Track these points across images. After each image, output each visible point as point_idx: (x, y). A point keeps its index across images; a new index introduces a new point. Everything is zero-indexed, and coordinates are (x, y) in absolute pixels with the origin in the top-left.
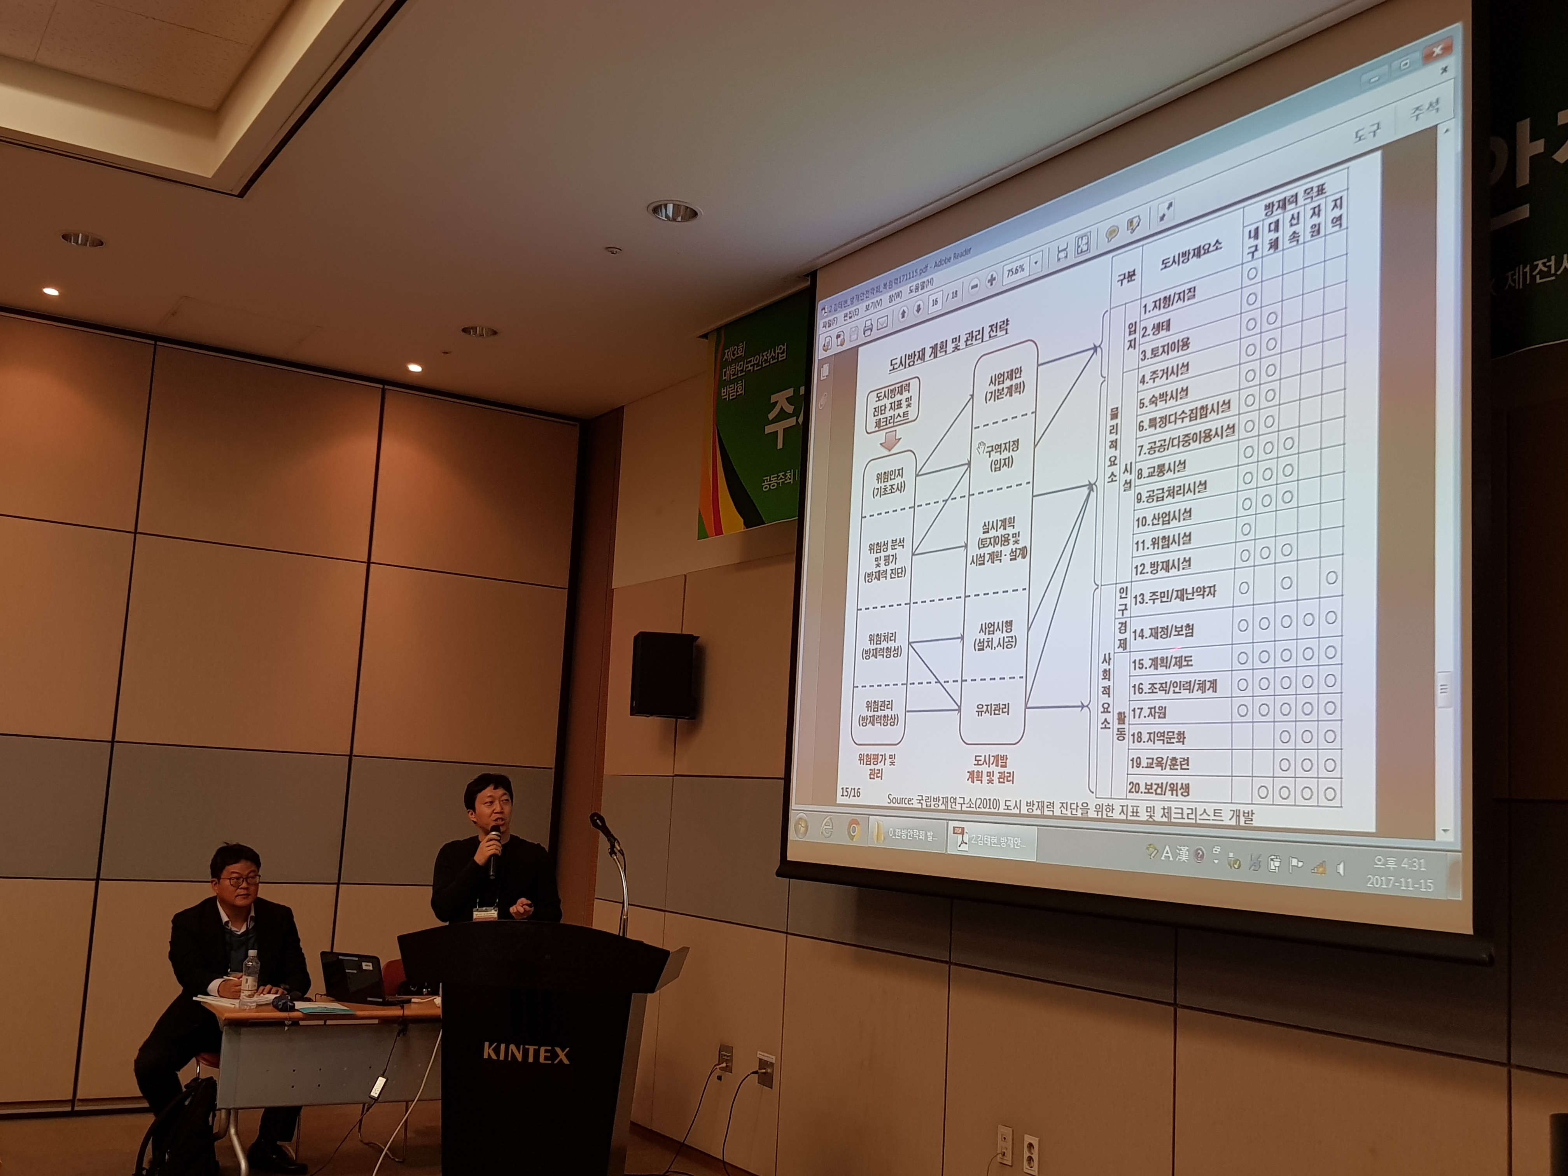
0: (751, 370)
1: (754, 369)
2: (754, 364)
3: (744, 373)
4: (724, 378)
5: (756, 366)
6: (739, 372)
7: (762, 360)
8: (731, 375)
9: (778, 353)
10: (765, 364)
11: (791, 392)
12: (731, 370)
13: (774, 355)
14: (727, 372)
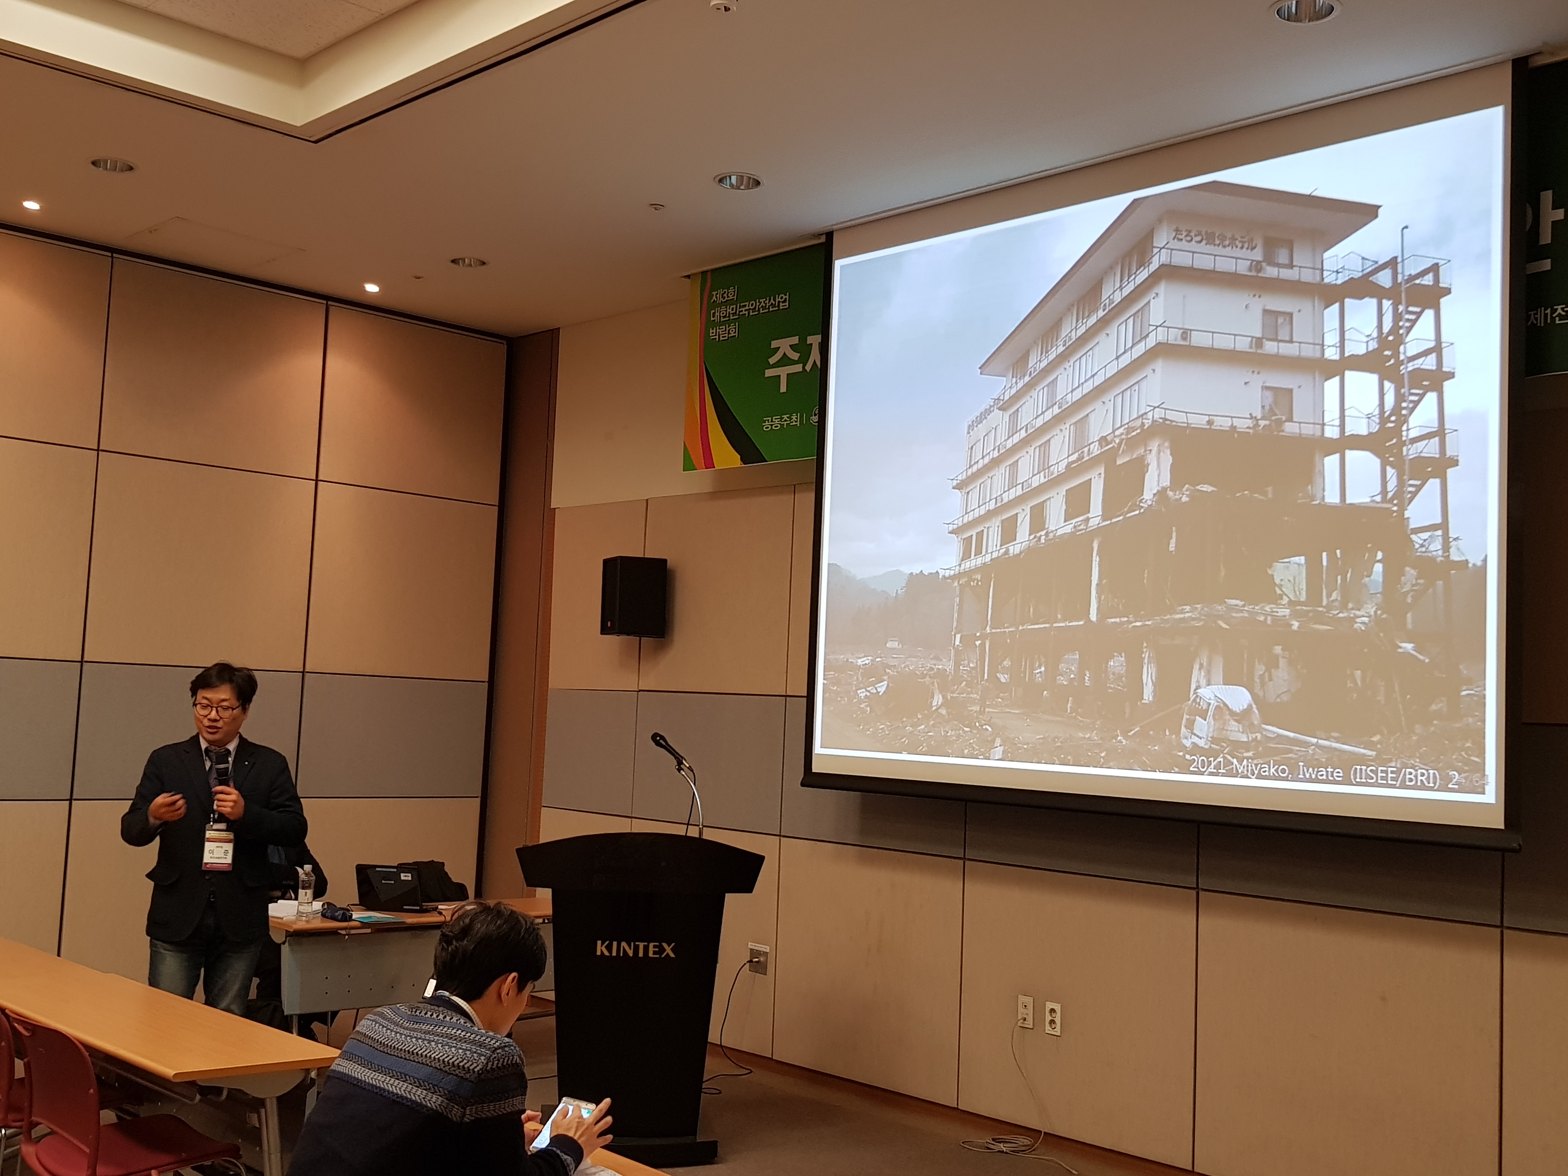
0: (745, 314)
1: (749, 314)
2: (750, 309)
3: (737, 317)
4: (713, 319)
5: (751, 311)
6: (731, 315)
7: (759, 306)
8: (720, 317)
9: (779, 302)
10: (763, 310)
11: (795, 340)
12: (720, 312)
13: (774, 303)
14: (716, 314)
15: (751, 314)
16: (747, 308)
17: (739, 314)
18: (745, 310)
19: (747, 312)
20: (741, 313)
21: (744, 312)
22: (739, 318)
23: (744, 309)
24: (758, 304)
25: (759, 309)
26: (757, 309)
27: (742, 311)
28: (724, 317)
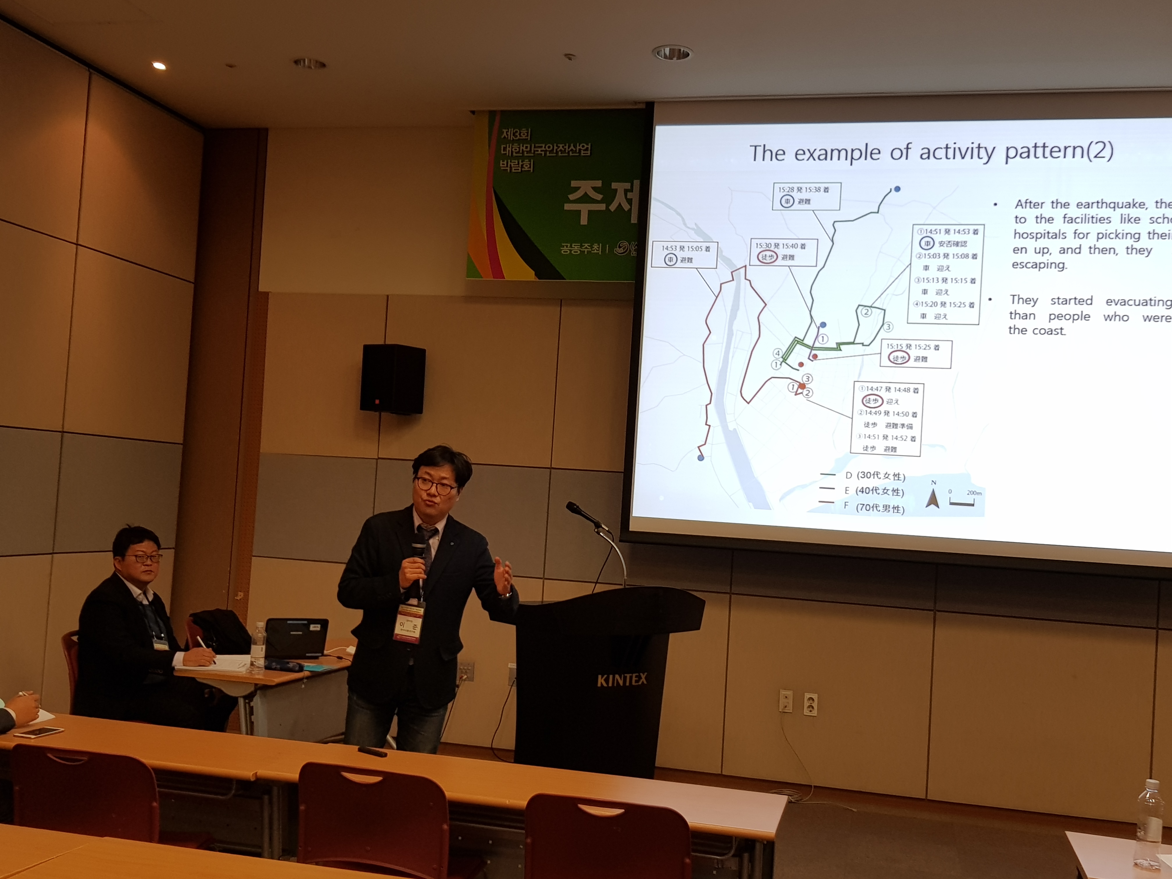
0: (542, 154)
1: (545, 154)
2: (546, 151)
3: (532, 155)
4: (502, 152)
5: (548, 153)
6: (525, 153)
7: (556, 149)
8: (512, 151)
9: (580, 150)
10: (561, 153)
11: (599, 183)
12: (512, 148)
13: (574, 149)
14: (508, 149)
15: (548, 154)
16: (543, 149)
17: (534, 153)
18: (541, 151)
19: (543, 153)
20: (536, 152)
21: (539, 152)
22: (534, 156)
23: (539, 150)
24: (555, 148)
25: (557, 152)
26: (555, 151)
27: (538, 151)
28: (516, 153)
